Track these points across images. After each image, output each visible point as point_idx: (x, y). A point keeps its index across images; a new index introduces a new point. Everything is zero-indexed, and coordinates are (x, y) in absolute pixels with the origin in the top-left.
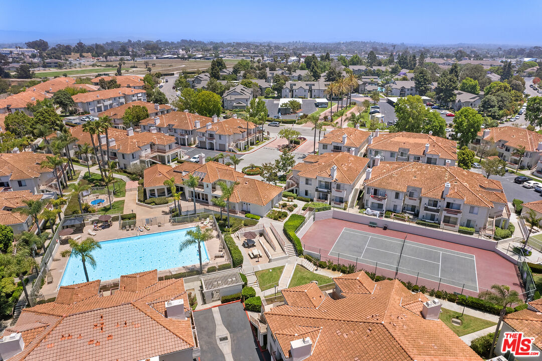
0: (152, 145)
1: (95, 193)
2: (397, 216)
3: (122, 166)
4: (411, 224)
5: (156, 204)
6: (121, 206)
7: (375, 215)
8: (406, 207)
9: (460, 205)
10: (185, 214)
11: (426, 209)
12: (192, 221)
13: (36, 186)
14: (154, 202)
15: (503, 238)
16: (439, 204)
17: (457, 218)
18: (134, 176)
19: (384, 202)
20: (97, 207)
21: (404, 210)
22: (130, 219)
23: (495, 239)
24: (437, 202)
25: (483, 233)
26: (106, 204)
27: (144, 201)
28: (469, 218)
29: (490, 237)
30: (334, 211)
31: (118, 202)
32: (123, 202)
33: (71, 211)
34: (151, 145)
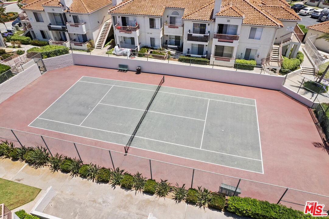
2: (155, 53)
4: (172, 62)
7: (125, 55)
8: (168, 40)
9: (237, 26)
11: (190, 38)
15: (293, 70)
16: (208, 28)
17: (232, 48)
19: (136, 34)
21: (165, 45)
23: (281, 72)
24: (205, 25)
25: (266, 66)
28: (249, 47)
29: (274, 70)
30: (73, 54)
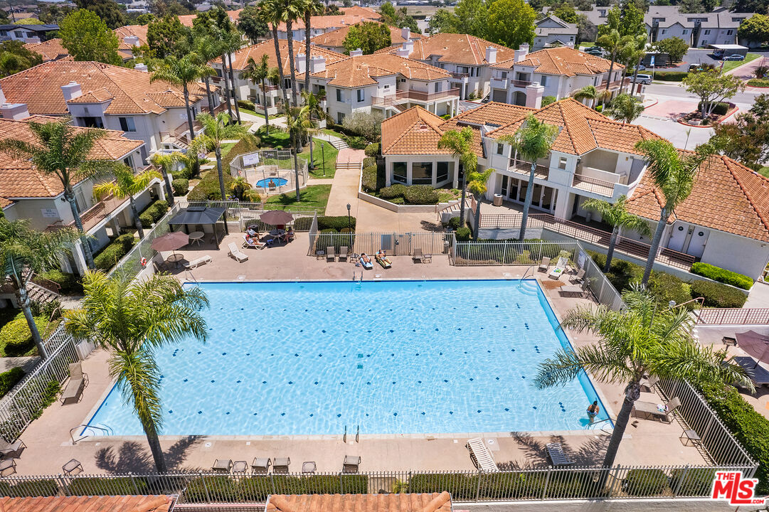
0: (401, 80)
1: (271, 163)
3: (335, 117)
5: (407, 202)
6: (322, 197)
10: (489, 235)
12: (510, 261)
13: (155, 134)
14: (402, 196)
18: (357, 139)
20: (266, 194)
22: (339, 229)
26: (289, 189)
27: (377, 192)
31: (316, 187)
32: (327, 189)
33: (206, 191)
34: (398, 82)
